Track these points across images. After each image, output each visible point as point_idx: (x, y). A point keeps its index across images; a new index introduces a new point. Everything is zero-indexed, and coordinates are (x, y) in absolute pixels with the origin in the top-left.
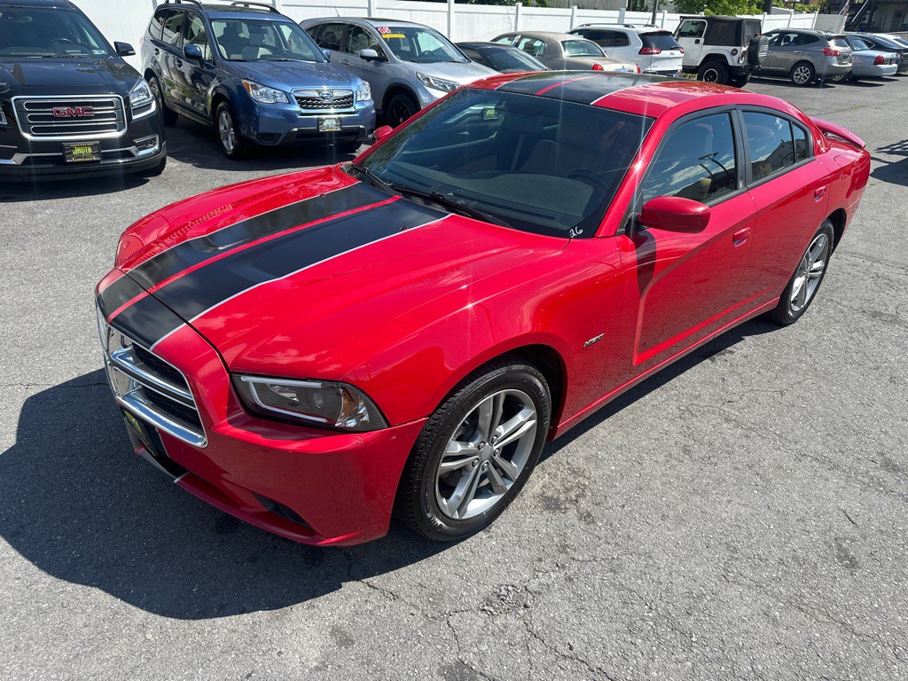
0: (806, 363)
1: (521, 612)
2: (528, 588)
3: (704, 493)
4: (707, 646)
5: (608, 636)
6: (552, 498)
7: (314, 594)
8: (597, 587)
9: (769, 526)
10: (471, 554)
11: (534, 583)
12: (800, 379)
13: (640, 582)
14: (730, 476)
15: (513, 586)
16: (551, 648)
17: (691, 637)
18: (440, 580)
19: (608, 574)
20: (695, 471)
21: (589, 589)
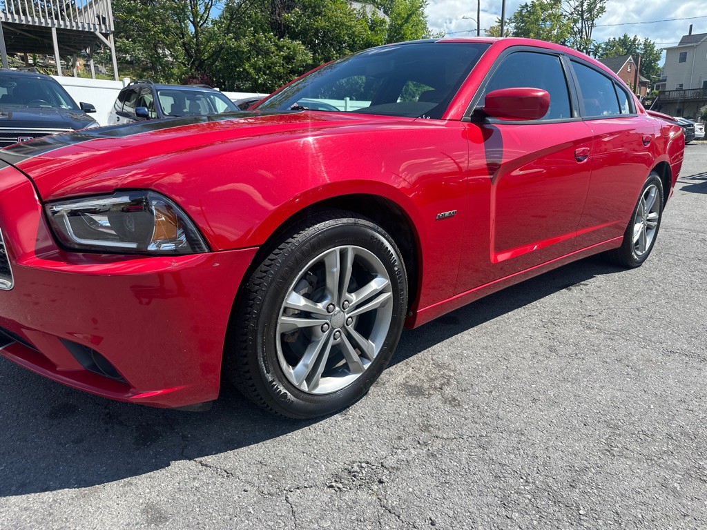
1: (375, 487)
2: (384, 464)
3: (575, 381)
4: (599, 519)
5: (479, 510)
6: (415, 386)
7: (136, 472)
8: (464, 461)
9: (649, 406)
10: (323, 434)
11: (391, 459)
12: (653, 300)
13: (512, 456)
14: (600, 368)
15: (368, 463)
16: (408, 524)
17: (579, 510)
18: (284, 458)
19: (475, 450)
20: (563, 365)
21: (455, 464)
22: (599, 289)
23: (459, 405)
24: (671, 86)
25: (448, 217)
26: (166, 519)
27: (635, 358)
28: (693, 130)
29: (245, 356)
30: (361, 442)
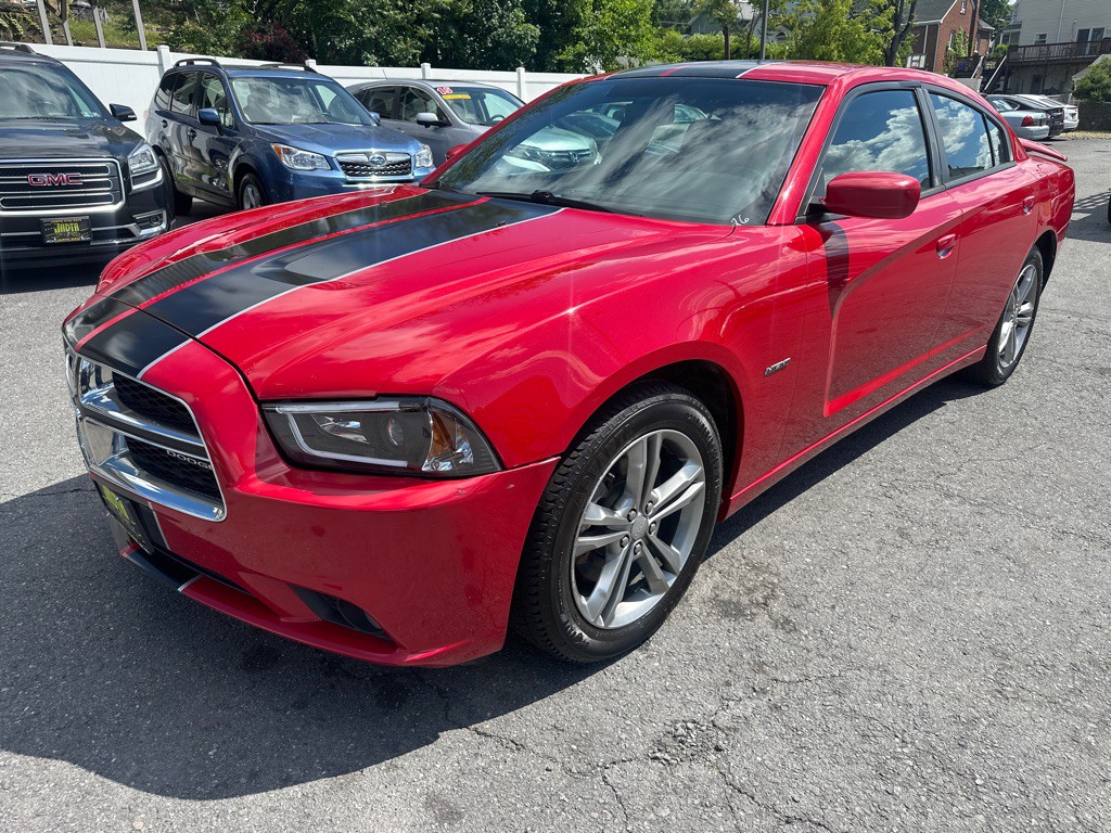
0: (1032, 426)
1: (713, 758)
2: (717, 723)
3: (942, 585)
4: (1001, 790)
5: (850, 783)
6: (730, 602)
8: (819, 715)
9: (1044, 622)
10: (625, 681)
11: (724, 716)
12: (1030, 444)
13: (879, 705)
14: (972, 563)
15: (695, 722)
16: (767, 807)
17: (975, 779)
18: (583, 719)
19: (830, 698)
20: (922, 559)
21: (808, 719)
22: (951, 426)
23: (796, 630)
24: (1027, 38)
25: (778, 370)
26: (460, 816)
27: (1016, 544)
28: (1061, 118)
29: (536, 594)
30: (678, 691)
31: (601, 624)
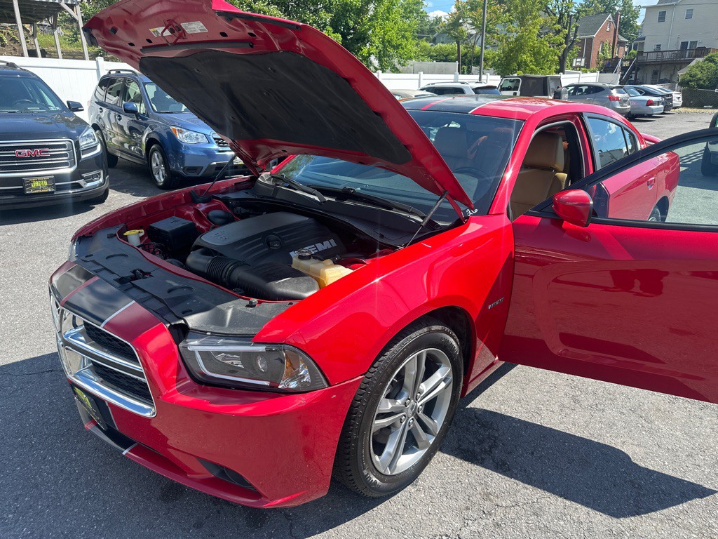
2: (461, 536)
8: (525, 530)
10: (403, 508)
11: (465, 531)
15: (447, 536)
19: (531, 518)
20: (587, 418)
21: (518, 533)
23: (509, 470)
24: (649, 47)
27: (646, 407)
28: (671, 100)
29: (348, 459)
30: (436, 514)
31: (389, 472)
